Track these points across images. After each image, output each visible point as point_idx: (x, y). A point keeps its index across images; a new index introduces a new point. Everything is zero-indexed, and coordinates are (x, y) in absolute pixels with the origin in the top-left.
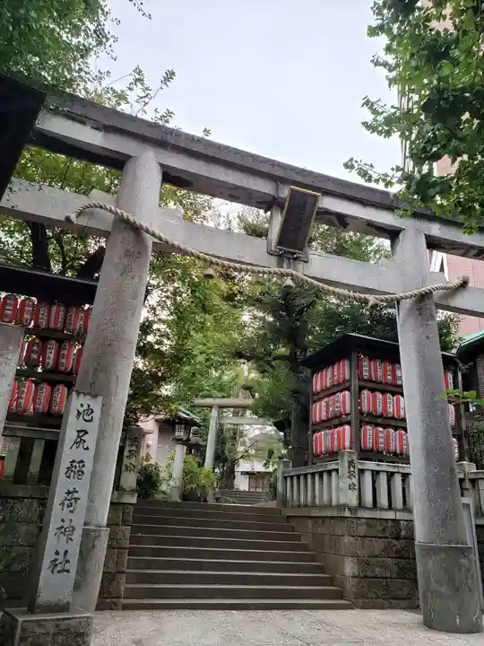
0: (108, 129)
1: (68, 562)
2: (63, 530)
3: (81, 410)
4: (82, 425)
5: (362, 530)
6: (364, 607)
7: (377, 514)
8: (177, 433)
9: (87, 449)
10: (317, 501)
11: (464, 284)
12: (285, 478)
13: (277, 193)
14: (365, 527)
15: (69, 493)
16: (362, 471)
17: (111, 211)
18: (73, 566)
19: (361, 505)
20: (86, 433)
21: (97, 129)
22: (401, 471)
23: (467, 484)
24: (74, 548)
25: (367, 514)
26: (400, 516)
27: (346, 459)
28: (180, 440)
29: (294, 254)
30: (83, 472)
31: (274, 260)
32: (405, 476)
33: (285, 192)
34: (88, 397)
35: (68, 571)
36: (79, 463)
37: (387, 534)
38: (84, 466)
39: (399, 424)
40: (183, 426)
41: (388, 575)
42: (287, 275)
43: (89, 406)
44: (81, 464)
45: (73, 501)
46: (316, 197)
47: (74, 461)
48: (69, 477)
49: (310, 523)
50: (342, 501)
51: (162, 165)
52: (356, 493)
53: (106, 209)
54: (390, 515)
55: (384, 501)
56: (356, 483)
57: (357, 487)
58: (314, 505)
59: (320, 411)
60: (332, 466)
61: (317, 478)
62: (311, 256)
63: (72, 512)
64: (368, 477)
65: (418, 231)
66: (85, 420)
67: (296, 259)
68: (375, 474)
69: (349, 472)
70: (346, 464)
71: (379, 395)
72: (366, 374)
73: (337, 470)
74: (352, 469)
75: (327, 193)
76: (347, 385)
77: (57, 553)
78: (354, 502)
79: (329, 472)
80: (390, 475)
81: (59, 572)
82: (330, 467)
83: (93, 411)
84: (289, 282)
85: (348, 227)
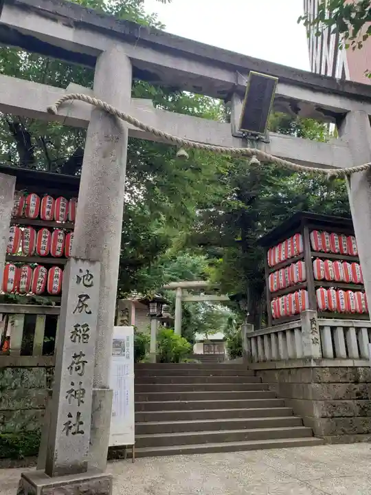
0: (79, 25)
1: (81, 423)
2: (73, 393)
3: (81, 275)
4: (83, 290)
5: (327, 377)
6: (334, 442)
7: (338, 363)
8: (151, 311)
9: (90, 313)
10: (282, 356)
12: (250, 339)
13: (237, 81)
14: (329, 375)
15: (75, 357)
16: (322, 328)
17: (88, 101)
18: (86, 428)
19: (324, 357)
20: (87, 297)
21: (69, 26)
22: (355, 325)
24: (86, 410)
25: (329, 364)
26: (358, 363)
27: (308, 318)
28: (155, 315)
29: (256, 135)
30: (88, 336)
31: (238, 141)
32: (359, 330)
33: (245, 81)
34: (86, 264)
35: (82, 432)
36: (83, 326)
37: (348, 380)
38: (88, 329)
40: (156, 304)
41: (352, 414)
42: (253, 153)
43: (88, 271)
44: (85, 329)
45: (81, 364)
46: (274, 82)
47: (78, 325)
48: (74, 341)
49: (276, 375)
50: (307, 354)
51: (131, 59)
52: (318, 346)
53: (84, 99)
54: (349, 363)
55: (342, 351)
56: (318, 337)
57: (319, 341)
58: (279, 360)
61: (280, 336)
62: (270, 137)
63: (81, 375)
64: (327, 332)
65: (362, 112)
66: (86, 286)
67: (258, 140)
68: (333, 329)
69: (312, 329)
70: (309, 322)
71: (330, 263)
73: (300, 329)
74: (314, 326)
75: (283, 81)
76: (301, 256)
77: (70, 416)
78: (318, 354)
79: (292, 331)
80: (346, 329)
81: (73, 434)
82: (291, 327)
83: (92, 277)
84: (254, 160)
85: (299, 112)
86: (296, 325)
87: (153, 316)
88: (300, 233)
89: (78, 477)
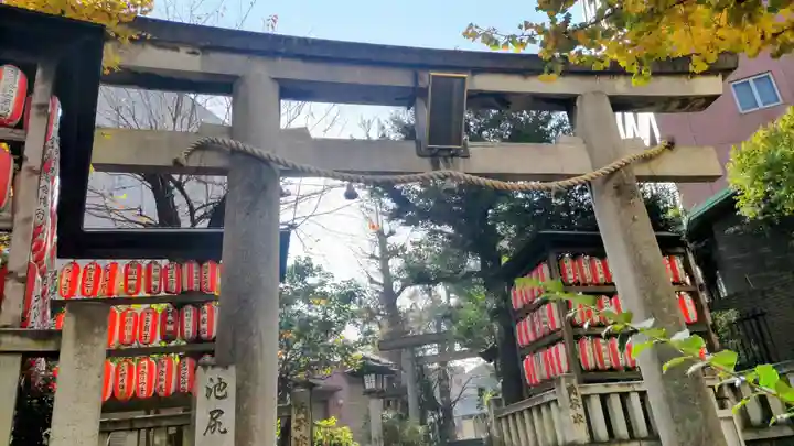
0: (206, 49)
3: (211, 386)
4: (215, 404)
8: (367, 385)
9: (225, 432)
12: (499, 420)
13: (417, 83)
16: (586, 398)
17: (225, 144)
19: (593, 441)
20: (221, 412)
21: (194, 53)
22: (637, 389)
23: (727, 393)
27: (564, 385)
28: (373, 392)
29: (450, 150)
32: (643, 395)
33: (426, 82)
34: (218, 370)
40: (373, 376)
42: (446, 177)
43: (220, 379)
46: (464, 78)
50: (570, 439)
51: (277, 80)
52: (584, 425)
53: (218, 143)
55: (622, 429)
56: (583, 413)
57: (584, 418)
59: (524, 332)
60: (548, 397)
61: (535, 414)
62: (471, 149)
64: (596, 404)
65: (599, 94)
66: (217, 397)
67: (455, 155)
68: (604, 398)
69: (571, 400)
70: (565, 392)
72: (570, 278)
73: (556, 400)
74: (573, 396)
75: (476, 71)
79: (548, 405)
80: (624, 396)
82: (547, 399)
83: (226, 385)
84: (450, 184)
85: (511, 106)
86: (551, 397)
87: (370, 393)
88: (545, 262)
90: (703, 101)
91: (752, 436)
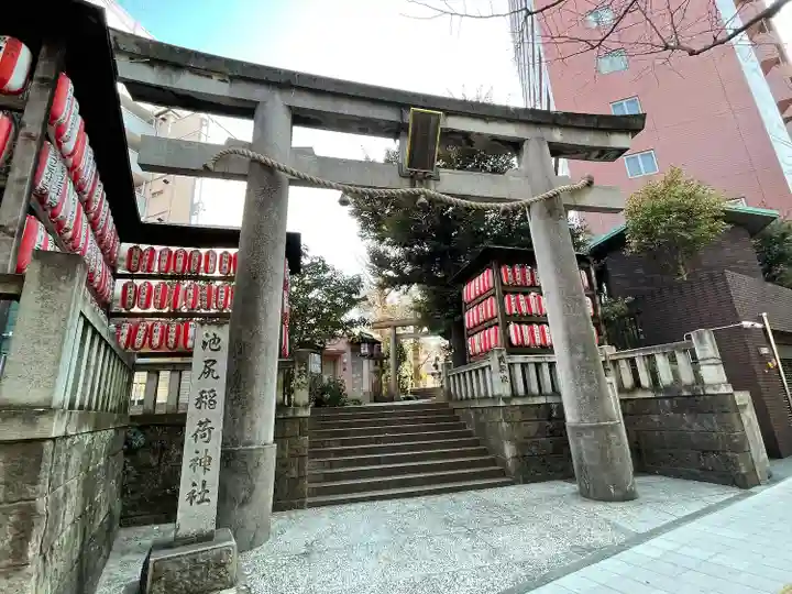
0: (233, 79)
1: (207, 492)
2: (198, 462)
3: (207, 340)
4: (209, 354)
6: (525, 482)
7: (530, 401)
9: (217, 377)
10: (476, 395)
11: (590, 184)
12: (449, 377)
13: (402, 118)
14: (520, 413)
15: (200, 424)
16: (511, 365)
17: (244, 155)
18: (213, 495)
19: (514, 394)
20: (214, 361)
21: (224, 81)
22: (547, 360)
23: (610, 366)
25: (519, 402)
26: (550, 400)
27: (497, 356)
28: (366, 356)
29: (425, 174)
30: (215, 402)
31: (406, 182)
32: (552, 365)
33: (409, 118)
34: (214, 327)
35: (208, 501)
36: (209, 392)
37: (540, 418)
38: (215, 395)
39: (541, 320)
41: (544, 452)
42: (421, 193)
43: (215, 335)
44: (212, 394)
45: (206, 431)
47: (204, 392)
48: (199, 408)
49: (472, 414)
50: (497, 392)
51: (290, 108)
52: (508, 384)
54: (542, 400)
55: (534, 388)
56: (508, 375)
57: (509, 379)
58: (474, 399)
59: (471, 317)
61: (474, 374)
62: (441, 174)
63: (207, 442)
64: (518, 369)
65: (540, 139)
66: (213, 350)
67: (427, 178)
68: (524, 366)
69: (500, 367)
70: (497, 360)
71: (521, 297)
73: (490, 367)
74: (502, 364)
75: (448, 113)
76: (492, 291)
77: (194, 485)
78: (507, 392)
79: (483, 369)
80: (538, 365)
81: (199, 503)
82: (484, 365)
83: (220, 340)
84: (422, 199)
85: (474, 145)
86: (486, 363)
87: (364, 356)
88: (490, 268)
89: (205, 546)
90: (616, 153)
91: (625, 397)
